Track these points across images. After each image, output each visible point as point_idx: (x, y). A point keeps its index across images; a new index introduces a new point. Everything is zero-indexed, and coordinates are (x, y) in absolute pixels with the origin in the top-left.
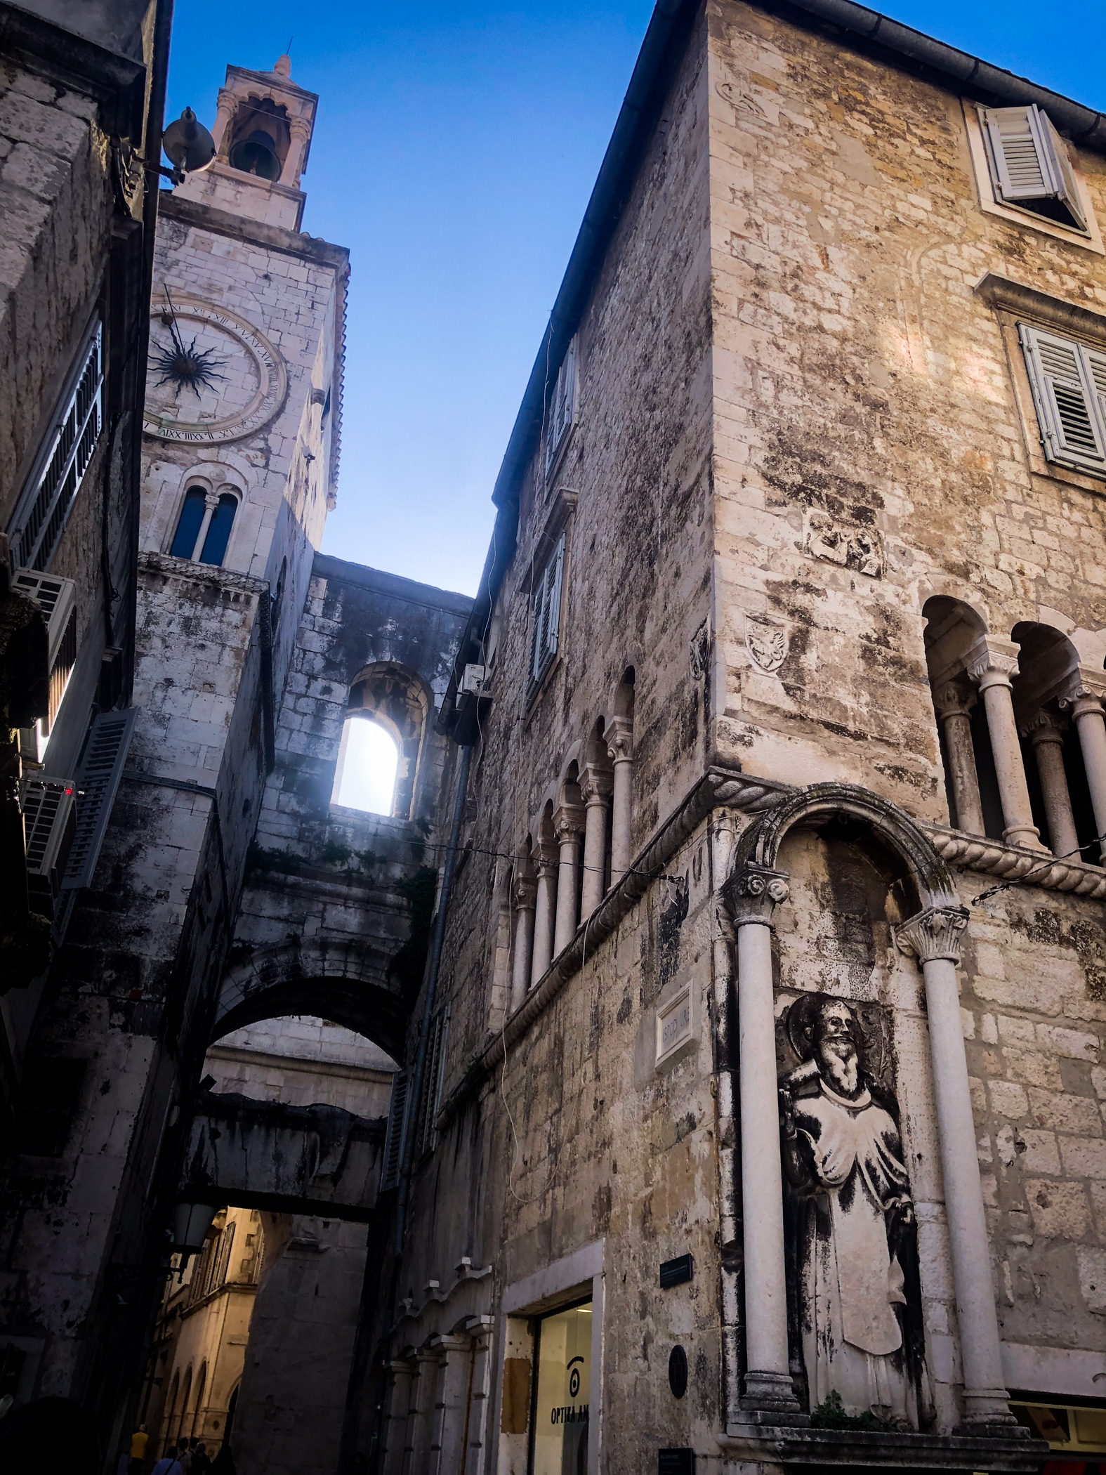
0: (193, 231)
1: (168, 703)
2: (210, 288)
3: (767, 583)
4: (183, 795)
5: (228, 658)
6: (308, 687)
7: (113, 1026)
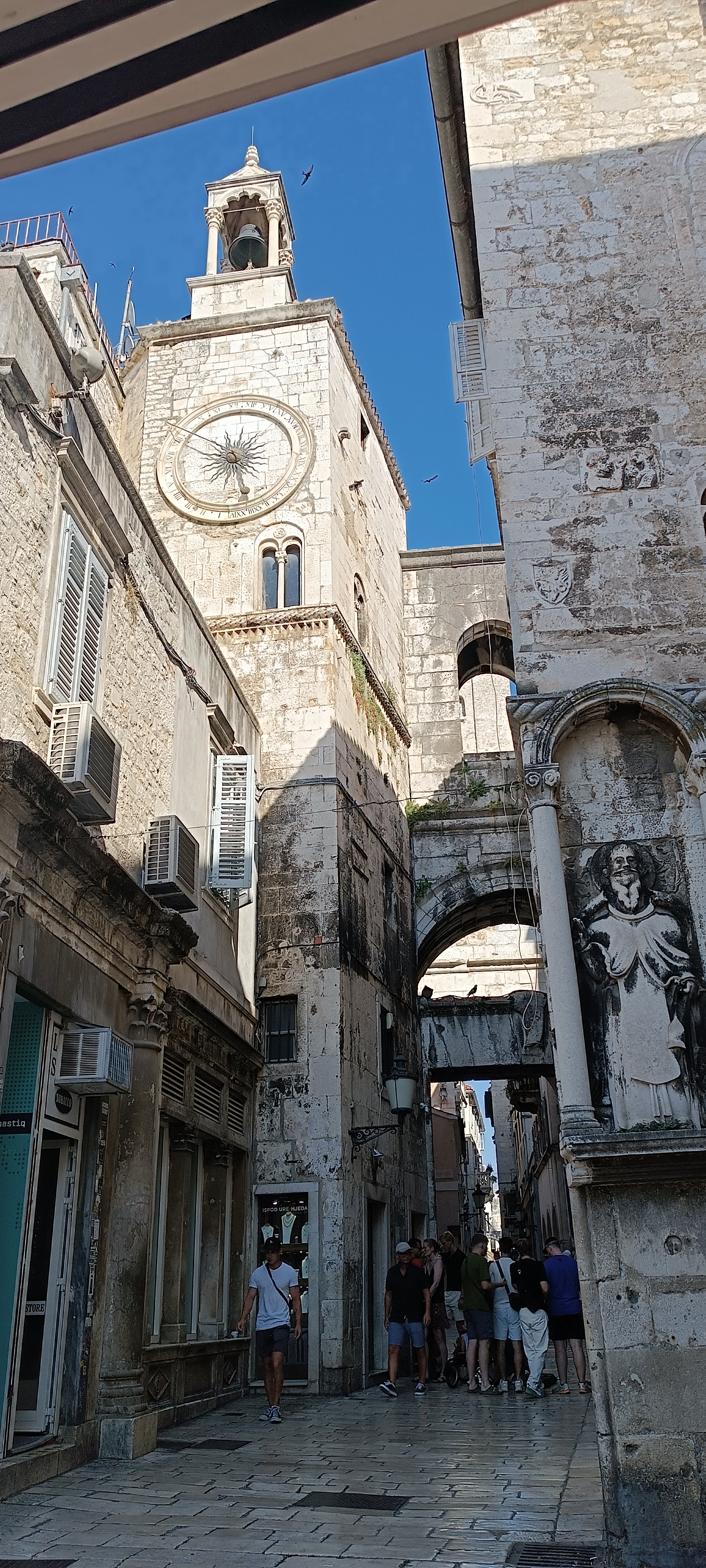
0: (214, 340)
1: (288, 723)
2: (237, 382)
3: (551, 530)
4: (314, 788)
5: (322, 675)
6: (422, 665)
7: (308, 966)
